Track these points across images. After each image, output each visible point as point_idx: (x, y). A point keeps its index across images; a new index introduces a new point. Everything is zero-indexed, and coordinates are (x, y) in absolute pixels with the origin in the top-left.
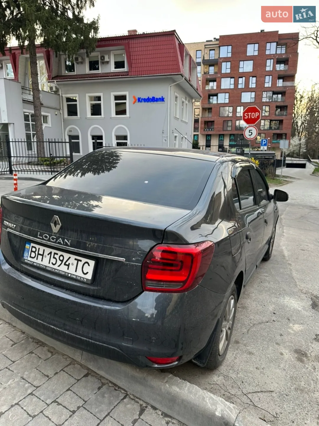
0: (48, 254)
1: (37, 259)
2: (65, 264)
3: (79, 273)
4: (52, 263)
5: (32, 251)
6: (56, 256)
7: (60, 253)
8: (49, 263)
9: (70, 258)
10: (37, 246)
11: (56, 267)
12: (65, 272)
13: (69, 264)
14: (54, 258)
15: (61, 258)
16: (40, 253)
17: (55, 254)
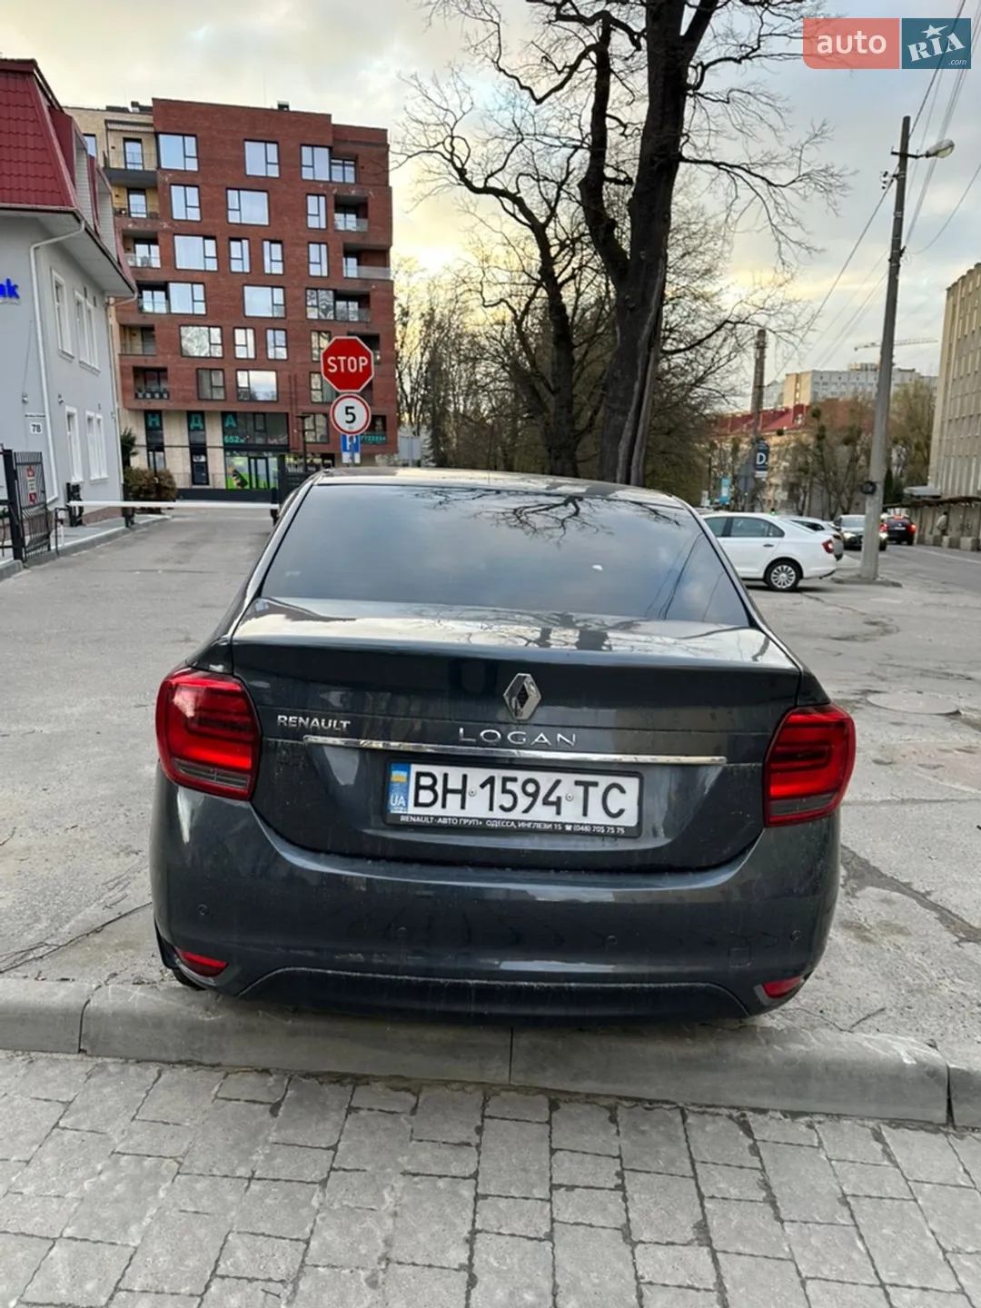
0: (483, 786)
1: (444, 806)
2: (546, 802)
3: (597, 817)
4: (502, 807)
5: (419, 787)
6: (510, 786)
7: (522, 775)
8: (491, 809)
9: (558, 782)
10: (438, 771)
11: (516, 814)
12: (553, 823)
13: (559, 799)
14: (504, 791)
15: (531, 788)
16: (450, 786)
17: (505, 780)
